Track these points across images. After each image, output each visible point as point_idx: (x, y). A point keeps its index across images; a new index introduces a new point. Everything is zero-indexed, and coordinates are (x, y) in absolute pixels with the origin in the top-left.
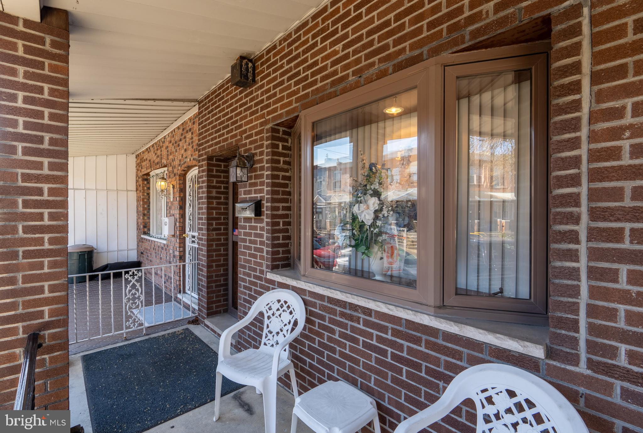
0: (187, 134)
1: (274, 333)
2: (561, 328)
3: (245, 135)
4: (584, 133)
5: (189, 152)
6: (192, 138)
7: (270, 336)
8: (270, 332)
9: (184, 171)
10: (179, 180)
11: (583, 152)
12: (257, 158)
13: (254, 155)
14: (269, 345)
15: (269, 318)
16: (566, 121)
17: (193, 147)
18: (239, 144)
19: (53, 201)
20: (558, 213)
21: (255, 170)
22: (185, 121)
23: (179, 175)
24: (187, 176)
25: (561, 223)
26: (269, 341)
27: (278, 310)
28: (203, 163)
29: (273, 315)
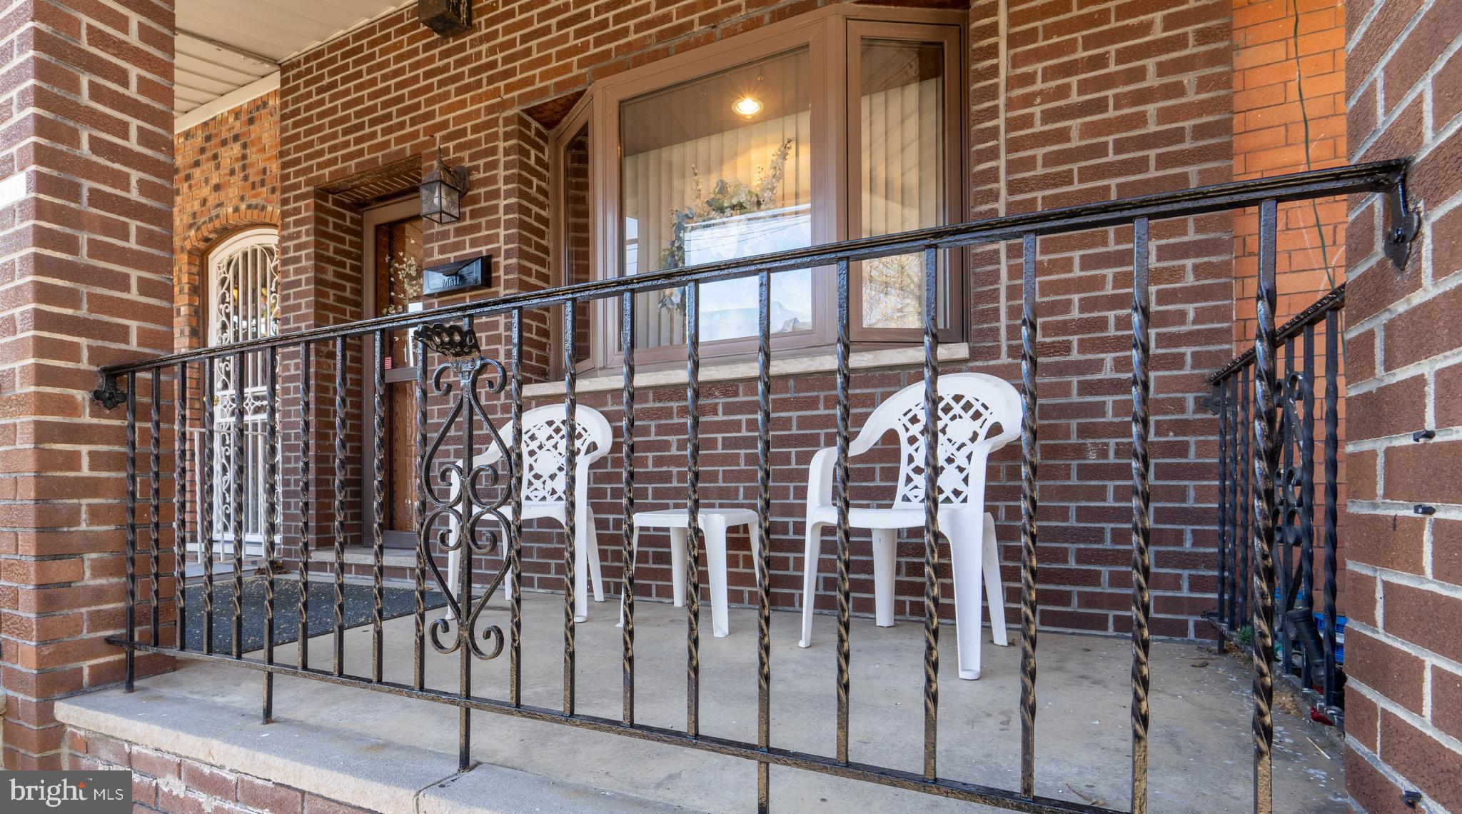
0: (223, 149)
1: (545, 477)
2: (982, 323)
3: (444, 132)
4: (1001, 101)
5: (233, 192)
6: (244, 157)
7: (537, 483)
8: (537, 477)
9: (207, 240)
10: (190, 263)
11: (1001, 122)
12: (476, 176)
13: (469, 171)
14: (535, 501)
15: (532, 453)
16: (985, 87)
17: (246, 178)
18: (425, 152)
19: (147, 106)
20: (979, 192)
21: (475, 200)
22: (214, 118)
23: (190, 252)
24: (210, 257)
25: (981, 203)
26: (536, 493)
27: (550, 437)
28: (302, 204)
29: (541, 447)
